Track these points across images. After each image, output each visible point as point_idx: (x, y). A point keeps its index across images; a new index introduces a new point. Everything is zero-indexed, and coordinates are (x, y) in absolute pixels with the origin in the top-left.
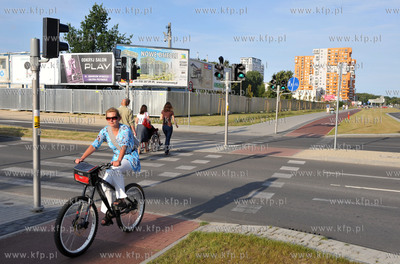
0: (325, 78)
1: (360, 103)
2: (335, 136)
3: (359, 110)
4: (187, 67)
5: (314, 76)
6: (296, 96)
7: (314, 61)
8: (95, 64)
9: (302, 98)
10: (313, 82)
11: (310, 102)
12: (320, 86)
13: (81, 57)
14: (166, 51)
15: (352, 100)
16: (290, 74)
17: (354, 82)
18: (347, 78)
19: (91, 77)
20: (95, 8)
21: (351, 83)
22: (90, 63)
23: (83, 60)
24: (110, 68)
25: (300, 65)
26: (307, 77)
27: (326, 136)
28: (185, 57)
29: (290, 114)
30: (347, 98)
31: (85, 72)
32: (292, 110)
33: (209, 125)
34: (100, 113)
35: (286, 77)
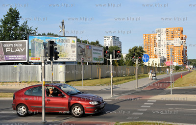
0: (165, 50)
1: (192, 66)
2: (171, 89)
3: (191, 72)
4: (76, 48)
5: (157, 48)
6: (146, 64)
7: (157, 37)
8: (14, 48)
9: (150, 65)
10: (158, 52)
11: (156, 67)
12: (162, 55)
13: (3, 43)
14: (61, 38)
15: (185, 64)
16: (141, 48)
17: (186, 51)
18: (181, 49)
19: (11, 57)
20: (11, 10)
21: (184, 53)
22: (10, 47)
23: (5, 46)
24: (25, 50)
25: (147, 40)
26: (153, 49)
27: (167, 89)
28: (74, 42)
29: (144, 76)
30: (182, 63)
31: (6, 54)
32: (144, 73)
33: (94, 85)
34: (18, 81)
35: (139, 51)
